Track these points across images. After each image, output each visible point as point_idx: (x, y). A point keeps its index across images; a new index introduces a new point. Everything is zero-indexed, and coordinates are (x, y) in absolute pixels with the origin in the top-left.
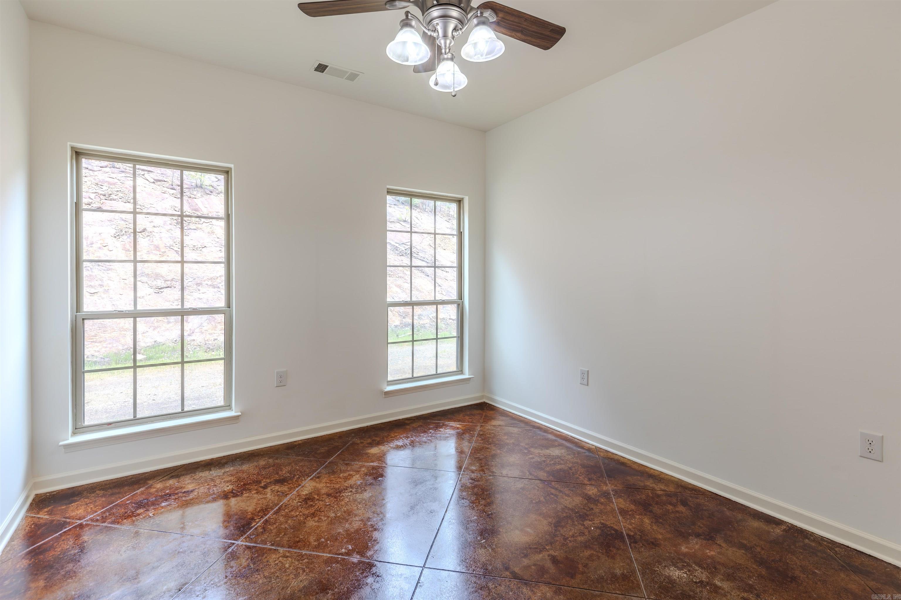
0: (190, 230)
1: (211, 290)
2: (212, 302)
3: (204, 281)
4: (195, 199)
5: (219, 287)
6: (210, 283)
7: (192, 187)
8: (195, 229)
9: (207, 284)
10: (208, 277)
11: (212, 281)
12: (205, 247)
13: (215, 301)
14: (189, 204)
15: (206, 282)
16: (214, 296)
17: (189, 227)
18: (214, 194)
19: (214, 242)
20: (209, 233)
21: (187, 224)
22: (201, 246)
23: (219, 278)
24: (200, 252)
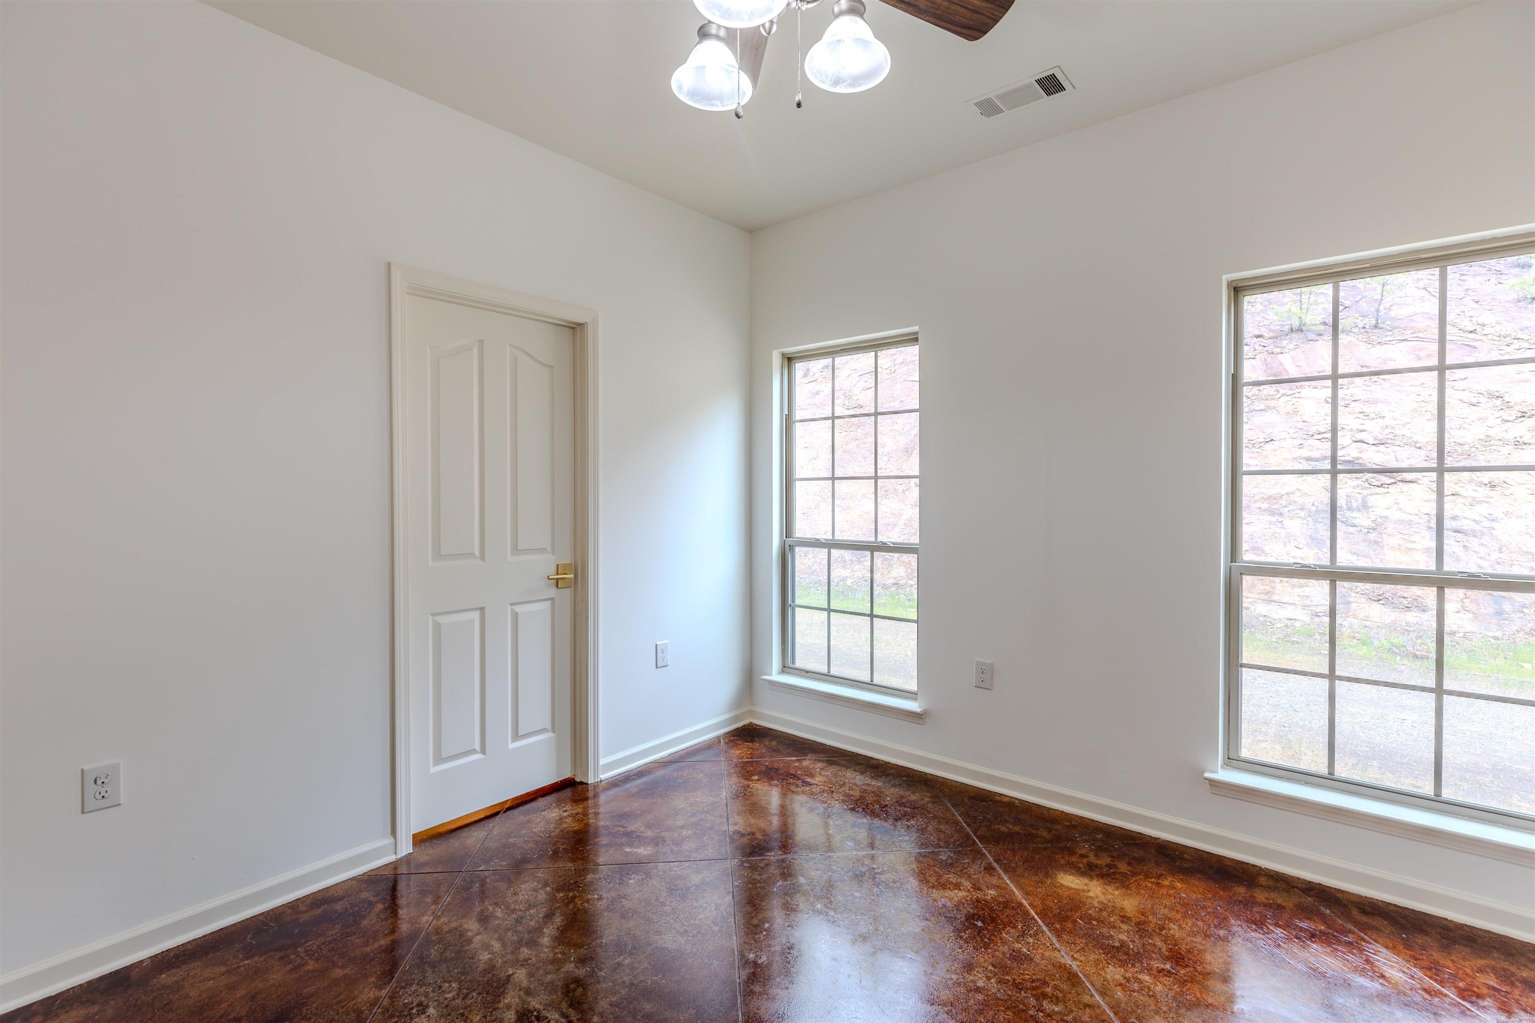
0: (1254, 413)
1: (1267, 518)
2: (1259, 540)
3: (1255, 502)
4: (1280, 356)
5: (1281, 514)
6: (1265, 505)
7: (1282, 333)
8: (1263, 410)
9: (1259, 508)
10: (1262, 496)
11: (1269, 503)
12: (1272, 440)
13: (1266, 540)
14: (1267, 365)
15: (1259, 504)
16: (1265, 531)
17: (1252, 407)
18: (1325, 338)
19: (1292, 431)
20: (1288, 413)
21: (1250, 403)
22: (1263, 440)
23: (1285, 497)
24: (1259, 450)
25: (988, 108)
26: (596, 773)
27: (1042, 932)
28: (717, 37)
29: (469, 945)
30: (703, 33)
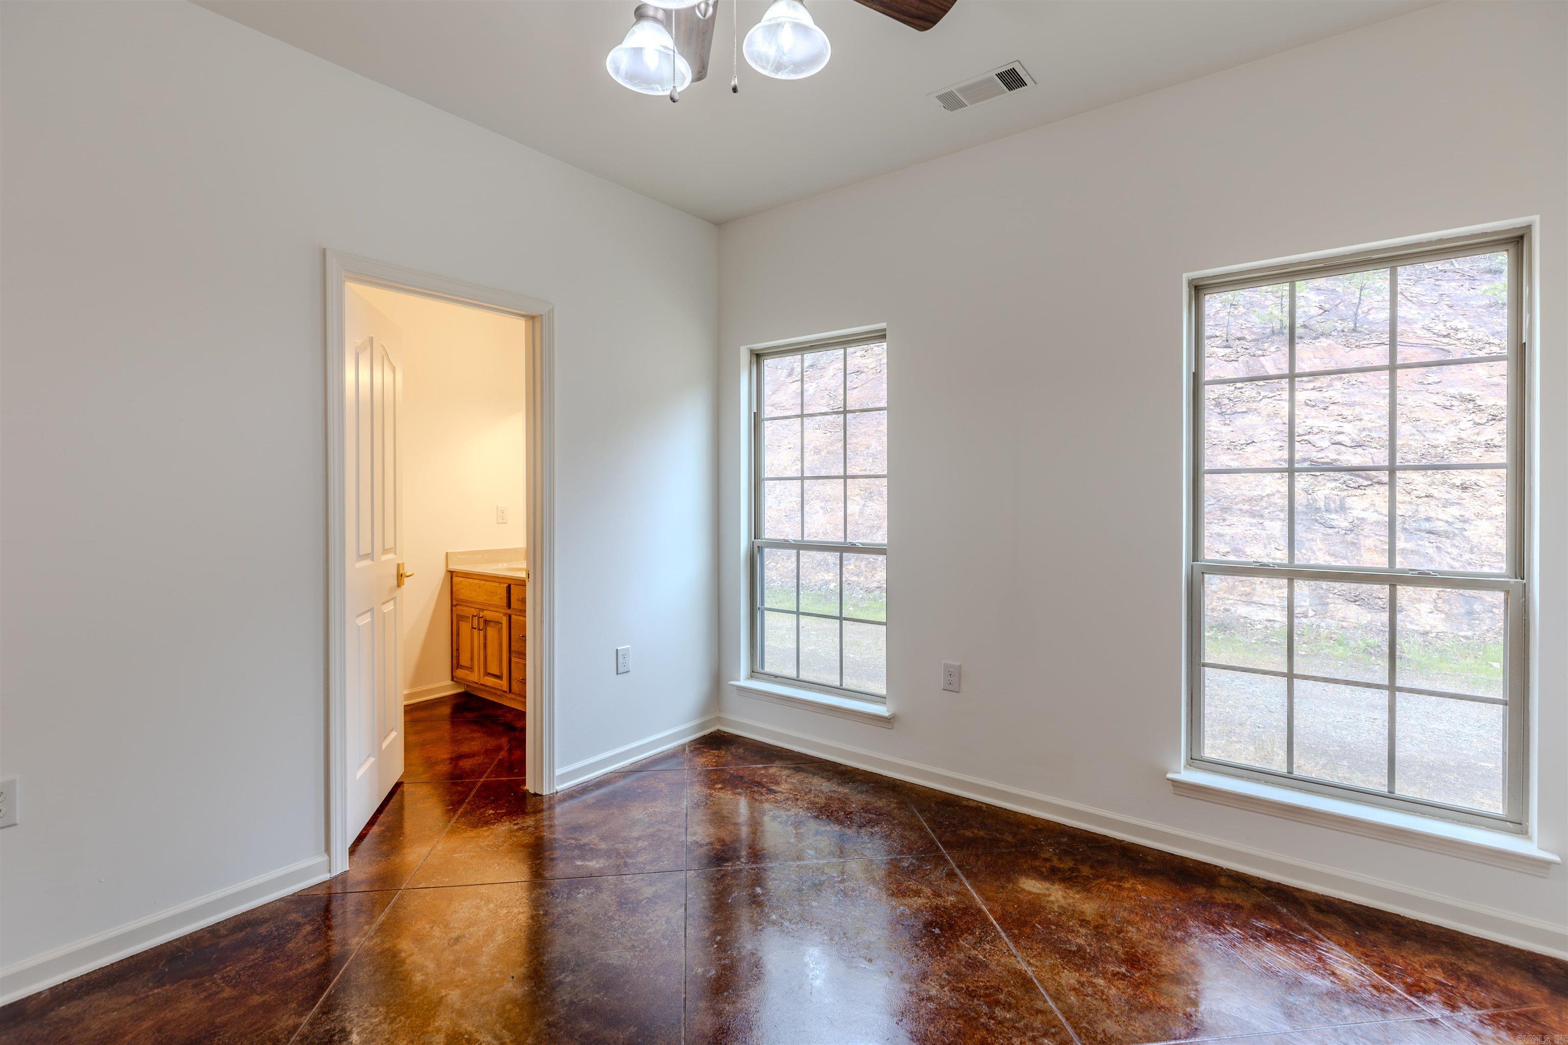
0: (1236, 415)
1: (1248, 520)
2: (1240, 542)
3: (1237, 504)
4: (1262, 358)
5: (1262, 516)
6: (1246, 507)
7: (1264, 336)
8: (1244, 412)
9: (1241, 510)
10: (1244, 497)
11: (1250, 505)
12: (1253, 442)
13: (1247, 541)
14: (1249, 367)
15: (1240, 506)
16: (1246, 532)
17: (1234, 410)
18: (1305, 341)
19: (1272, 433)
20: (1269, 415)
21: (1232, 404)
22: (1245, 442)
23: (1265, 499)
24: (1241, 452)
25: (951, 101)
26: (551, 783)
27: (1000, 937)
28: (655, 19)
29: (401, 966)
30: (640, 14)
